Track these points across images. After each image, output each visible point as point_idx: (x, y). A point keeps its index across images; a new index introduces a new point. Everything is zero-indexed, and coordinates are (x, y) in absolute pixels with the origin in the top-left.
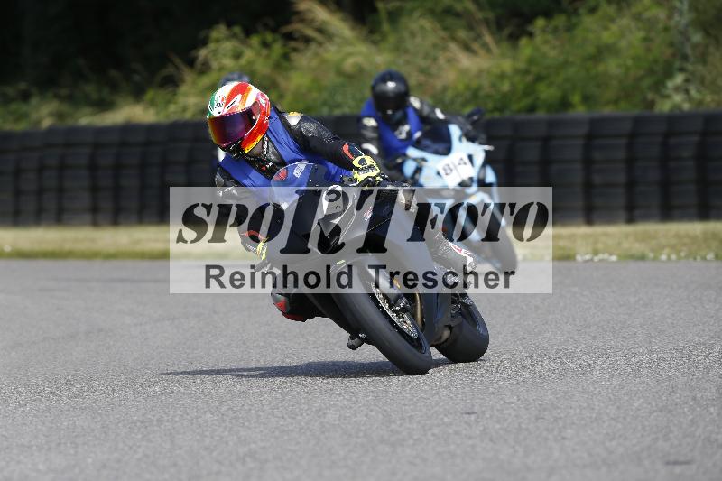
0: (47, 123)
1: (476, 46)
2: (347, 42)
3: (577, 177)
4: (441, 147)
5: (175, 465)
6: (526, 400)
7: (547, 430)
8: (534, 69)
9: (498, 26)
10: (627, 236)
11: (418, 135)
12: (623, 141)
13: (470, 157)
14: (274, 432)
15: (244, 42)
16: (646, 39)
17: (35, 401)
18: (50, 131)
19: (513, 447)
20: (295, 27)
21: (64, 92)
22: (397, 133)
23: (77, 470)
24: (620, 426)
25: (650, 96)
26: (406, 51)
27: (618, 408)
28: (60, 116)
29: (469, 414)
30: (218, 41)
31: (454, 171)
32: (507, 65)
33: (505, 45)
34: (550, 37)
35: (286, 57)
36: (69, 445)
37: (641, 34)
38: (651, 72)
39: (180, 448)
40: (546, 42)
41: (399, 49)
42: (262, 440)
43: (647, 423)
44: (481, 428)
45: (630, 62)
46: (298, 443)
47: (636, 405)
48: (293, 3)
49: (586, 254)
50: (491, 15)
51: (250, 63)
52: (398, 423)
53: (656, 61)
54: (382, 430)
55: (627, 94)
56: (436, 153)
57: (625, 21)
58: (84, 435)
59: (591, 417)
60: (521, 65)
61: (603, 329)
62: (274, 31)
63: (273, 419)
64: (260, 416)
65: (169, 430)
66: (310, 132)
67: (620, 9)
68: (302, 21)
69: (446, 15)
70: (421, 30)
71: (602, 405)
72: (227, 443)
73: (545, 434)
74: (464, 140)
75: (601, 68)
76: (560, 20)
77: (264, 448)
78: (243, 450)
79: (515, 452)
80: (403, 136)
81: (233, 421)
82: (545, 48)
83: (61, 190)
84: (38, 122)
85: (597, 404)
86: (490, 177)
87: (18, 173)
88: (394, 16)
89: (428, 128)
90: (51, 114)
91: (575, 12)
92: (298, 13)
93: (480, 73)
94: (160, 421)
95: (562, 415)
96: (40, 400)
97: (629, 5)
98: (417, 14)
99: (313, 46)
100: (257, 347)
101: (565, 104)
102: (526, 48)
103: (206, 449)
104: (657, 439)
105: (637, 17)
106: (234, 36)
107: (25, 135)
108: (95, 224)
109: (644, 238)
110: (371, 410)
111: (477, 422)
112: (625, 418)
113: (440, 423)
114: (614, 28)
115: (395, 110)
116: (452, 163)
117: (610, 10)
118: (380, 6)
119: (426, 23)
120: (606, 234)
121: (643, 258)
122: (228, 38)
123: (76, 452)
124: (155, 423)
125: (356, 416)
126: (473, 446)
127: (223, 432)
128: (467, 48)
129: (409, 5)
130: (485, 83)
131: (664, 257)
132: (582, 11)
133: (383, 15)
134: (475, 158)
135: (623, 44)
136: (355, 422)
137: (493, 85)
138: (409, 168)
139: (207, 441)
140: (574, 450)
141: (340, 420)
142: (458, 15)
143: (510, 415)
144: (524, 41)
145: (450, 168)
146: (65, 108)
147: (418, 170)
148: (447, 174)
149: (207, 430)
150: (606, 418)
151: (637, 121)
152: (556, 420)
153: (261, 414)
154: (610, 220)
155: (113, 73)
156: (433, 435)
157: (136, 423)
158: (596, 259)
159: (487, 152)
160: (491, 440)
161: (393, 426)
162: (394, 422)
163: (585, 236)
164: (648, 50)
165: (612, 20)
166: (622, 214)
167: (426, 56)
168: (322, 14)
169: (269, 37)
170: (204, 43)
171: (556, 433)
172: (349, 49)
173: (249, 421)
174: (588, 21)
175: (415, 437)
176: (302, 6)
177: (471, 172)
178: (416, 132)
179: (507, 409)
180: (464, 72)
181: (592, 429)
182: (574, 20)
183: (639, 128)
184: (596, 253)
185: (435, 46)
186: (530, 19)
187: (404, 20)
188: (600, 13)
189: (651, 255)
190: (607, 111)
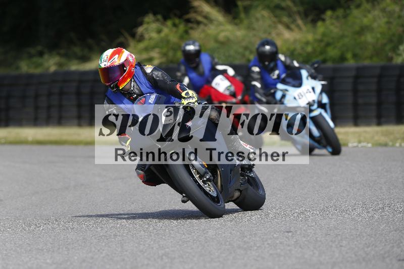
0: (53, 69)
1: (293, 26)
2: (220, 24)
3: (349, 100)
4: (296, 83)
5: (123, 260)
6: (320, 224)
7: (332, 241)
8: (326, 39)
9: (305, 15)
10: (377, 133)
11: (283, 76)
12: (375, 80)
13: (313, 89)
14: (178, 242)
15: (163, 24)
16: (388, 23)
17: (46, 224)
18: (55, 73)
19: (313, 251)
20: (192, 15)
21: (62, 51)
22: (272, 75)
23: (69, 263)
24: (372, 239)
25: (390, 54)
26: (254, 29)
27: (372, 229)
28: (60, 65)
29: (288, 232)
30: (148, 23)
31: (304, 97)
32: (310, 37)
33: (309, 26)
34: (334, 21)
35: (186, 32)
36: (64, 249)
37: (385, 20)
38: (391, 41)
39: (126, 251)
40: (332, 24)
41: (250, 28)
42: (172, 247)
43: (388, 238)
44: (295, 240)
45: (379, 36)
46: (192, 248)
47: (382, 228)
48: (191, 2)
49: (355, 142)
50: (301, 9)
51: (167, 36)
52: (248, 237)
53: (394, 35)
54: (239, 241)
55: (377, 53)
56: (294, 86)
57: (376, 12)
58: (73, 244)
59: (356, 234)
60: (318, 37)
61: (363, 185)
62: (180, 17)
63: (178, 235)
64: (171, 233)
65: (120, 240)
66: (158, 77)
67: (373, 6)
68: (196, 12)
69: (276, 9)
70: (262, 17)
71: (362, 227)
72: (152, 248)
73: (330, 244)
74: (309, 78)
75: (363, 38)
76: (340, 12)
77: (173, 251)
78: (161, 252)
79: (314, 253)
80: (275, 77)
81: (156, 236)
82: (332, 28)
83: (61, 107)
84: (48, 69)
85: (360, 227)
86: (325, 100)
87: (37, 97)
88: (247, 9)
89: (289, 72)
90: (56, 64)
91: (349, 7)
92: (193, 7)
93: (295, 41)
94: (115, 236)
95: (340, 233)
96: (48, 224)
97: (378, 3)
98: (260, 8)
99: (202, 27)
100: (170, 194)
101: (343, 59)
102: (321, 27)
103: (141, 251)
104: (393, 246)
105: (383, 10)
106: (158, 20)
107: (41, 76)
108: (80, 125)
109: (386, 134)
110: (233, 230)
111: (293, 237)
112: (375, 235)
113: (272, 237)
114: (370, 16)
115: (270, 62)
116: (303, 92)
117: (368, 6)
118: (239, 3)
119: (265, 13)
120: (365, 132)
121: (386, 145)
122: (154, 22)
123: (68, 253)
124: (112, 237)
125: (225, 233)
126: (290, 250)
127: (150, 242)
128: (288, 27)
129: (255, 3)
130: (298, 47)
131: (398, 145)
132: (352, 7)
133: (241, 8)
134: (316, 89)
135: (375, 25)
136: (224, 236)
137: (303, 48)
138: (279, 95)
139: (142, 247)
140: (347, 253)
141: (215, 235)
142: (283, 9)
143: (311, 233)
144: (320, 24)
145: (301, 95)
146: (63, 60)
147: (284, 96)
148: (300, 98)
149: (141, 241)
150: (365, 234)
151: (383, 68)
152: (337, 235)
153: (171, 232)
154: (368, 124)
155: (90, 41)
156: (268, 244)
157: (101, 237)
158: (360, 145)
159: (323, 85)
160: (300, 247)
161: (245, 239)
162: (246, 237)
163: (354, 133)
164: (389, 29)
165: (369, 12)
166: (375, 120)
167: (265, 32)
168: (207, 8)
169: (177, 21)
170: (141, 24)
171: (337, 243)
172: (222, 28)
173: (165, 236)
174: (356, 12)
175: (258, 245)
176: (196, 4)
177: (313, 97)
178: (282, 74)
179: (309, 229)
180: (286, 41)
181: (357, 241)
182: (348, 12)
183: (384, 72)
184: (360, 142)
185: (270, 26)
186: (323, 12)
187: (252, 12)
188: (362, 8)
189: (390, 144)
190: (367, 63)
